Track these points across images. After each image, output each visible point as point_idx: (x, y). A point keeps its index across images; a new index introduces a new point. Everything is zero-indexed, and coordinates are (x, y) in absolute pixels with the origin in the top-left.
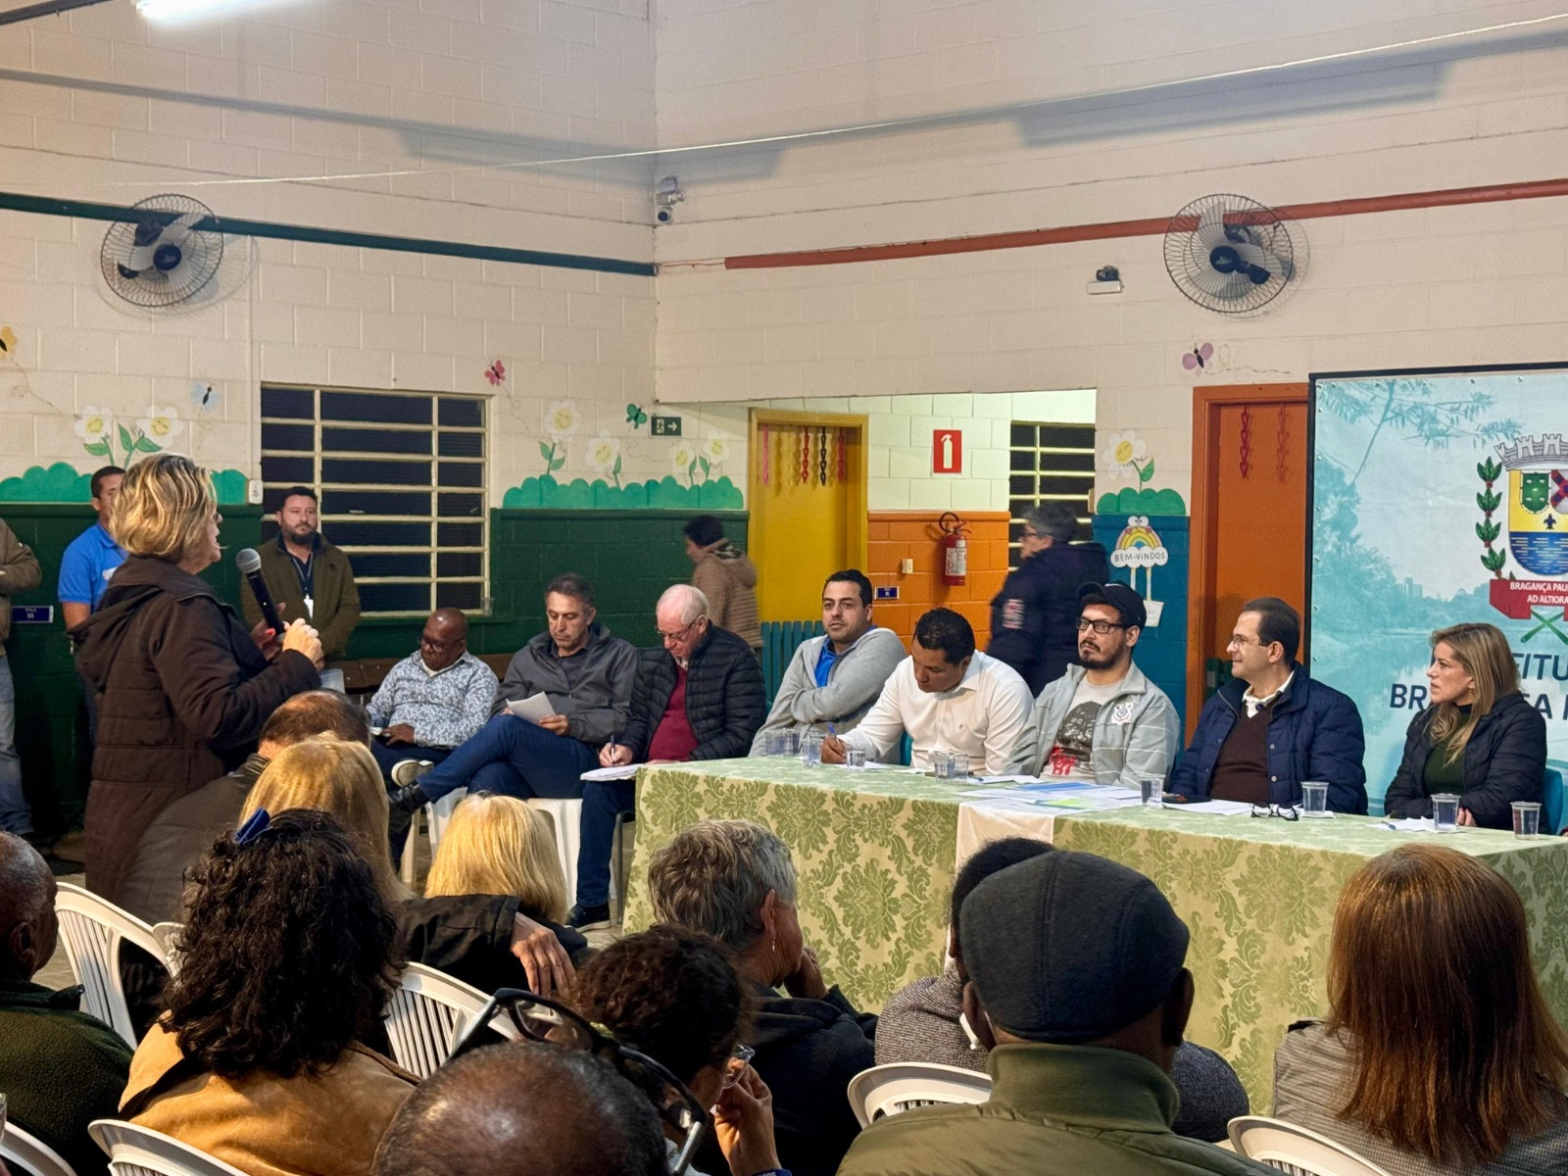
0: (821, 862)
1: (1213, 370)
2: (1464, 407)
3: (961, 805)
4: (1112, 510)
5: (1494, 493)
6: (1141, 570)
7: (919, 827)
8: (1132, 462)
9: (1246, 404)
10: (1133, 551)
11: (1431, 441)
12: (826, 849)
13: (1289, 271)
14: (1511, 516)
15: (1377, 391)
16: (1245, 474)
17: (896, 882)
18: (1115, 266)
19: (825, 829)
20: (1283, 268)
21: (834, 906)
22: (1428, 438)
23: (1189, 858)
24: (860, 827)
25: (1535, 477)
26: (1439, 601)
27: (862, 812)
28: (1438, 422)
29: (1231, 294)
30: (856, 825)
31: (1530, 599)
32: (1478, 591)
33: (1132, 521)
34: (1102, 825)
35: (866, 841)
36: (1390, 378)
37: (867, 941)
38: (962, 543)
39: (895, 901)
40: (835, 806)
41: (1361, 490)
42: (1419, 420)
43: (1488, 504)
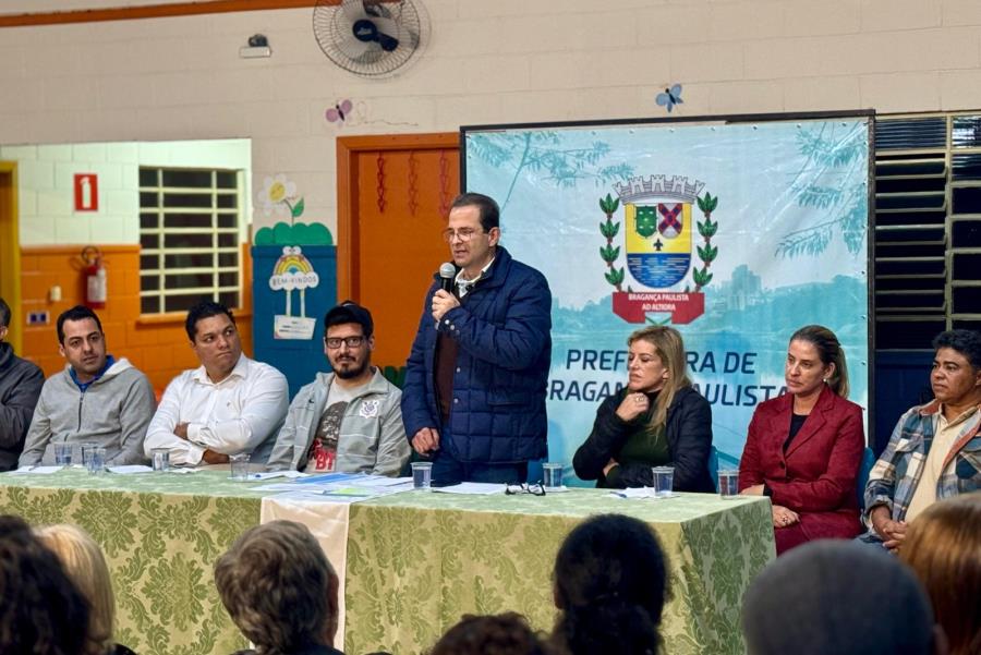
0: (127, 560)
1: (352, 123)
2: (587, 153)
3: (263, 499)
4: (267, 241)
5: (614, 223)
6: (296, 292)
7: (224, 521)
8: (285, 201)
9: (381, 152)
10: (288, 276)
11: (561, 182)
12: (133, 548)
13: (416, 42)
14: (629, 240)
15: (517, 141)
16: (382, 209)
17: (202, 571)
18: (264, 34)
19: (131, 530)
20: (412, 39)
21: (142, 597)
22: (560, 179)
23: (472, 532)
24: (166, 525)
25: (646, 209)
26: (572, 310)
27: (168, 513)
28: (567, 166)
29: (368, 59)
30: (162, 524)
31: (644, 307)
32: (603, 302)
33: (286, 251)
34: (393, 508)
35: (172, 537)
36: (527, 130)
37: (176, 625)
38: (102, 272)
39: (202, 587)
40: (141, 509)
42: (551, 165)
43: (610, 232)
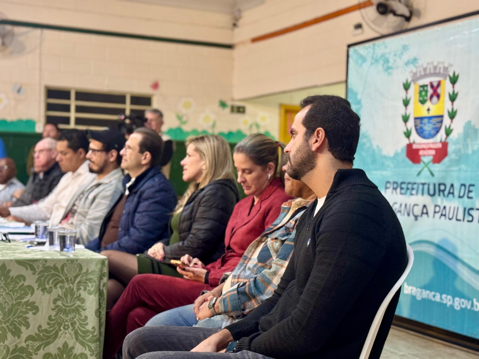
2: (398, 53)
5: (408, 97)
14: (415, 108)
15: (369, 50)
22: (386, 71)
25: (423, 86)
28: (389, 62)
31: (421, 153)
32: (402, 150)
41: (363, 102)
42: (383, 62)
43: (406, 103)
